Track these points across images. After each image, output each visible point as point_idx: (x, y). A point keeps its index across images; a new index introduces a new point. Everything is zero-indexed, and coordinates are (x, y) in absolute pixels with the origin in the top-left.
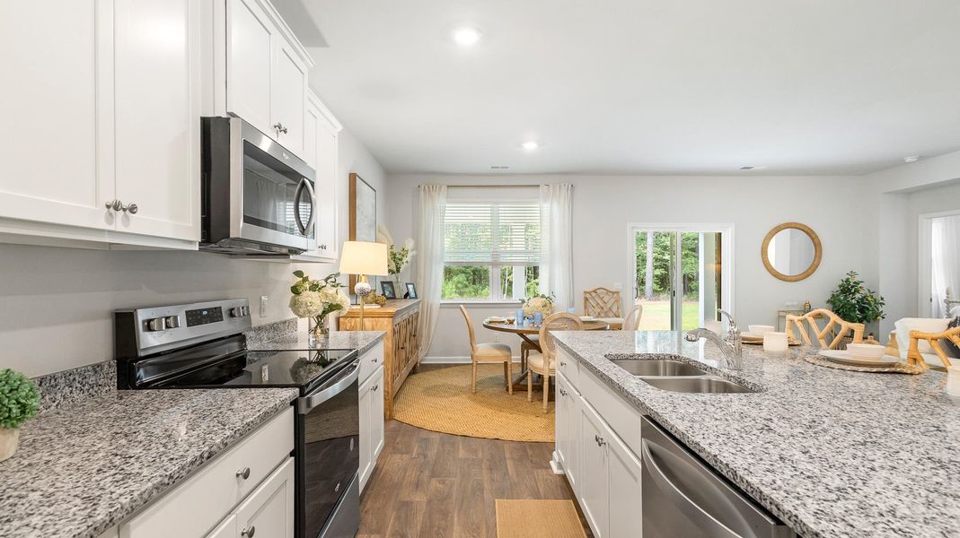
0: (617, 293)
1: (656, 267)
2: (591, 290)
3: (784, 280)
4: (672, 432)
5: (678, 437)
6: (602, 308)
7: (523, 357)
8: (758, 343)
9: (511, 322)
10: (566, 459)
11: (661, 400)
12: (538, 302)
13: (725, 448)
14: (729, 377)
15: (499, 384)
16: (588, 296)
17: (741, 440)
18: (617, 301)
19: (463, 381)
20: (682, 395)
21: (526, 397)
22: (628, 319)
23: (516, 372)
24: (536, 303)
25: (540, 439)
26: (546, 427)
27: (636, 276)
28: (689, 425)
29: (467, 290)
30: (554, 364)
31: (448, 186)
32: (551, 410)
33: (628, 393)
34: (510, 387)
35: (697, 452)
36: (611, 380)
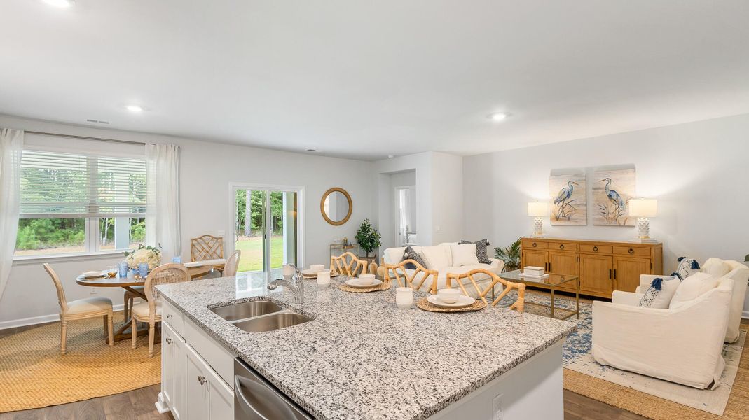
0: (221, 238)
1: (253, 211)
2: (198, 237)
3: (333, 225)
4: (255, 369)
5: (259, 371)
6: (208, 252)
7: (126, 306)
8: (314, 278)
9: (113, 276)
10: (171, 398)
11: (249, 343)
12: (144, 254)
13: (288, 374)
14: (296, 310)
15: (97, 338)
16: (194, 242)
17: (297, 364)
18: (220, 245)
19: (49, 343)
20: (264, 334)
21: (130, 345)
22: (229, 261)
23: (117, 322)
24: (140, 256)
25: (144, 384)
26: (152, 371)
27: (237, 217)
28: (267, 360)
29: (53, 235)
30: (159, 311)
31: (25, 132)
32: (157, 353)
33: (225, 341)
34: (111, 337)
35: (271, 381)
36: (212, 331)
